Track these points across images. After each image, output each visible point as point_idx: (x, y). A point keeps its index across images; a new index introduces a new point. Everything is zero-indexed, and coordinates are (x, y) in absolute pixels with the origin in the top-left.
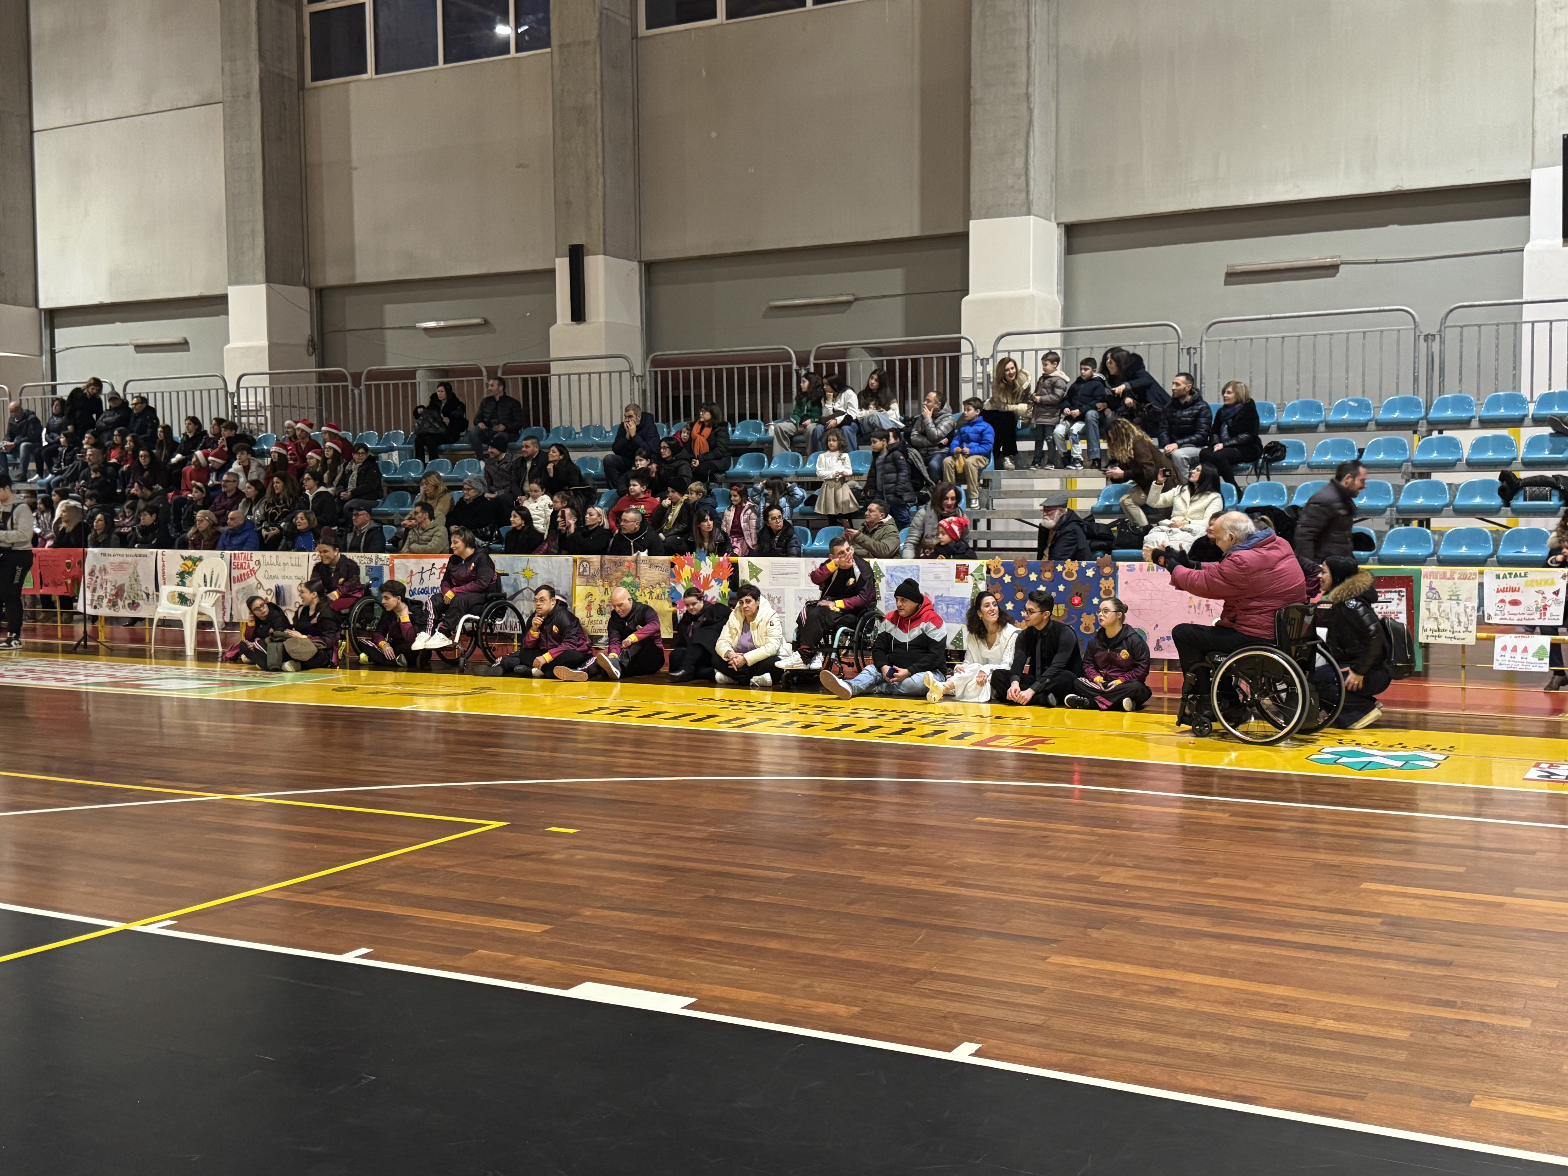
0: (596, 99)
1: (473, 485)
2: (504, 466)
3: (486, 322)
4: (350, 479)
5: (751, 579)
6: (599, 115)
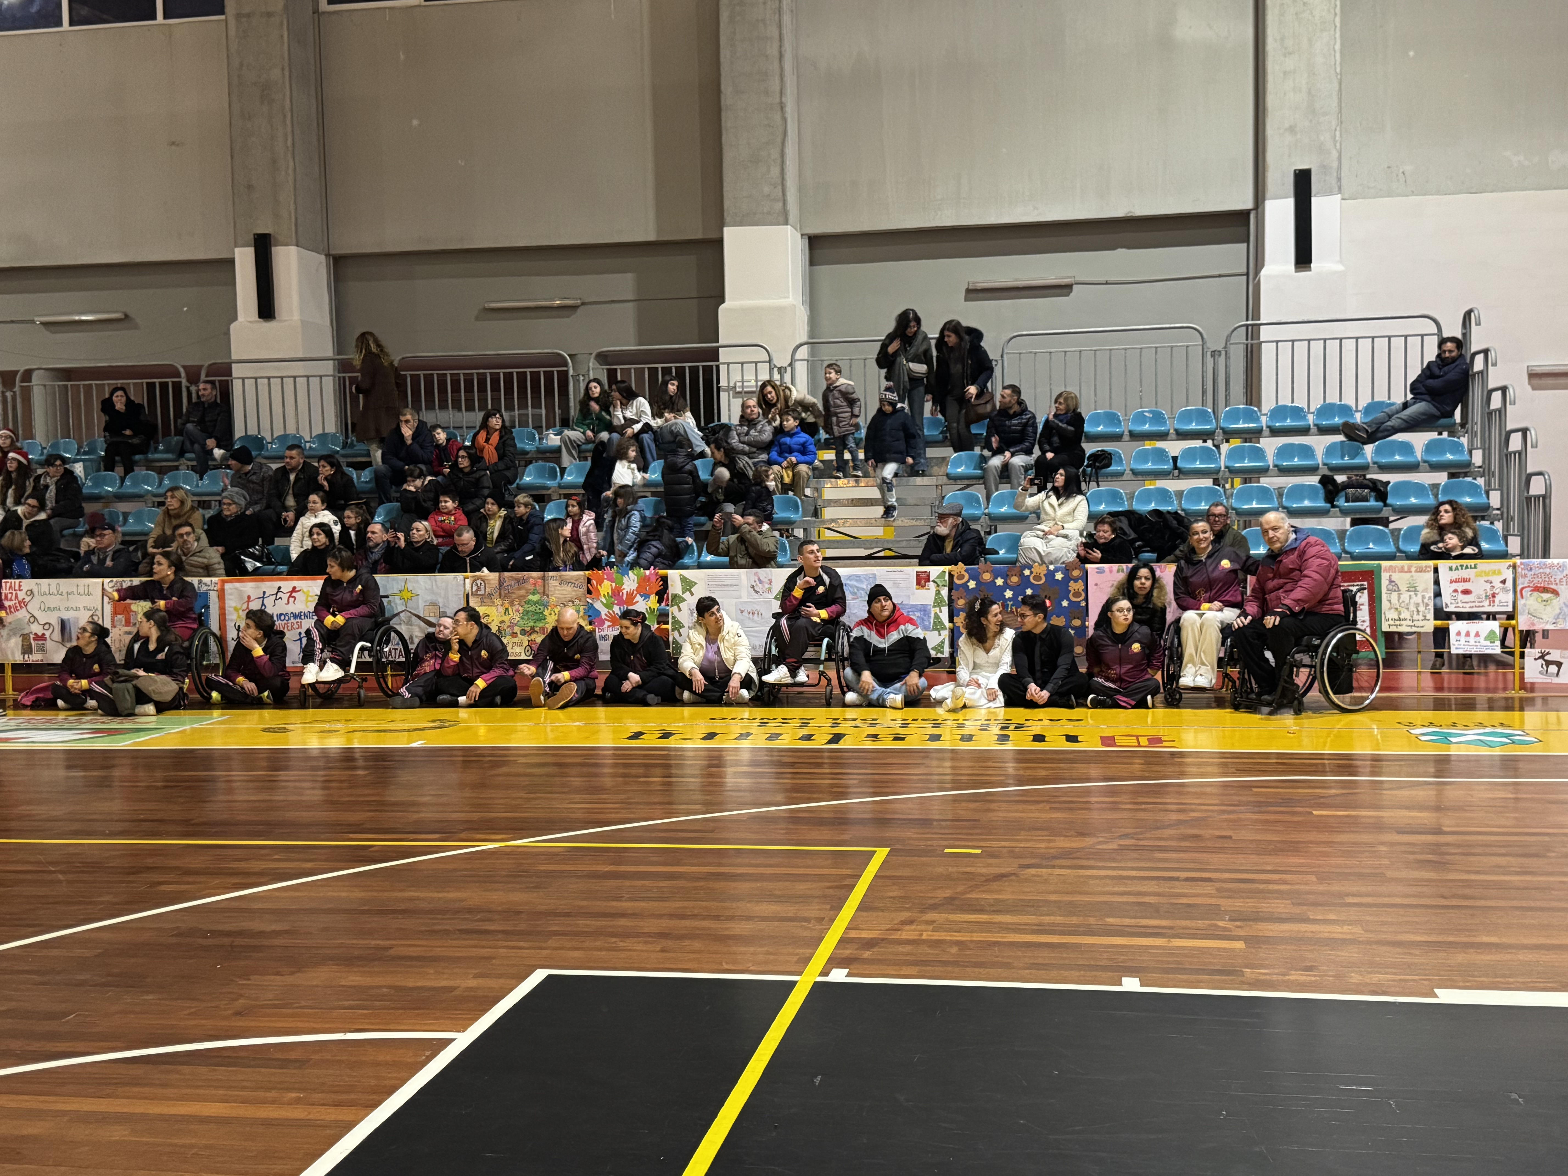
1: (237, 500)
3: (126, 316)
4: (48, 496)
5: (683, 593)
6: (288, 93)
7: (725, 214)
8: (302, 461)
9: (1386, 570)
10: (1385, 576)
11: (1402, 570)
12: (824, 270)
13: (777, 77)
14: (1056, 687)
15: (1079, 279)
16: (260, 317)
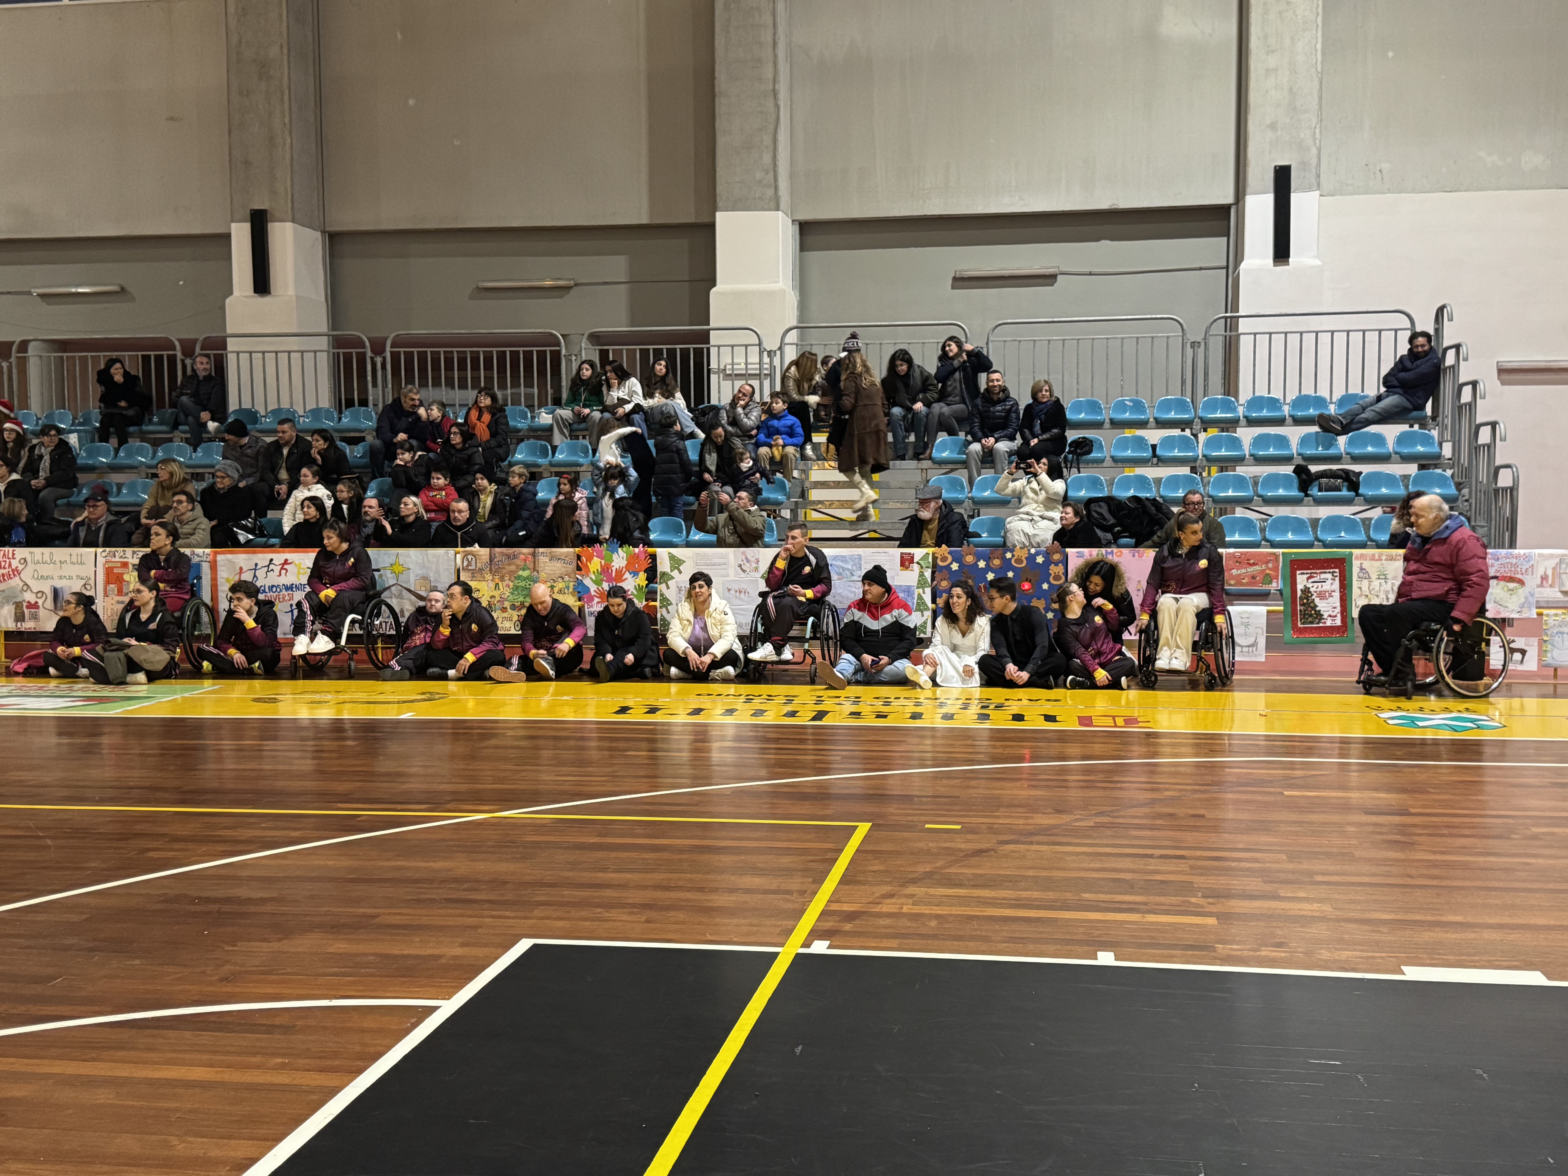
0: (282, 53)
1: (230, 473)
2: (249, 451)
3: (123, 289)
4: (42, 466)
5: (672, 571)
6: (286, 70)
7: (718, 199)
8: (294, 434)
9: (1357, 558)
10: (1356, 564)
11: (1373, 558)
12: (814, 256)
13: (771, 64)
14: (1035, 668)
15: (1064, 269)
16: (255, 292)
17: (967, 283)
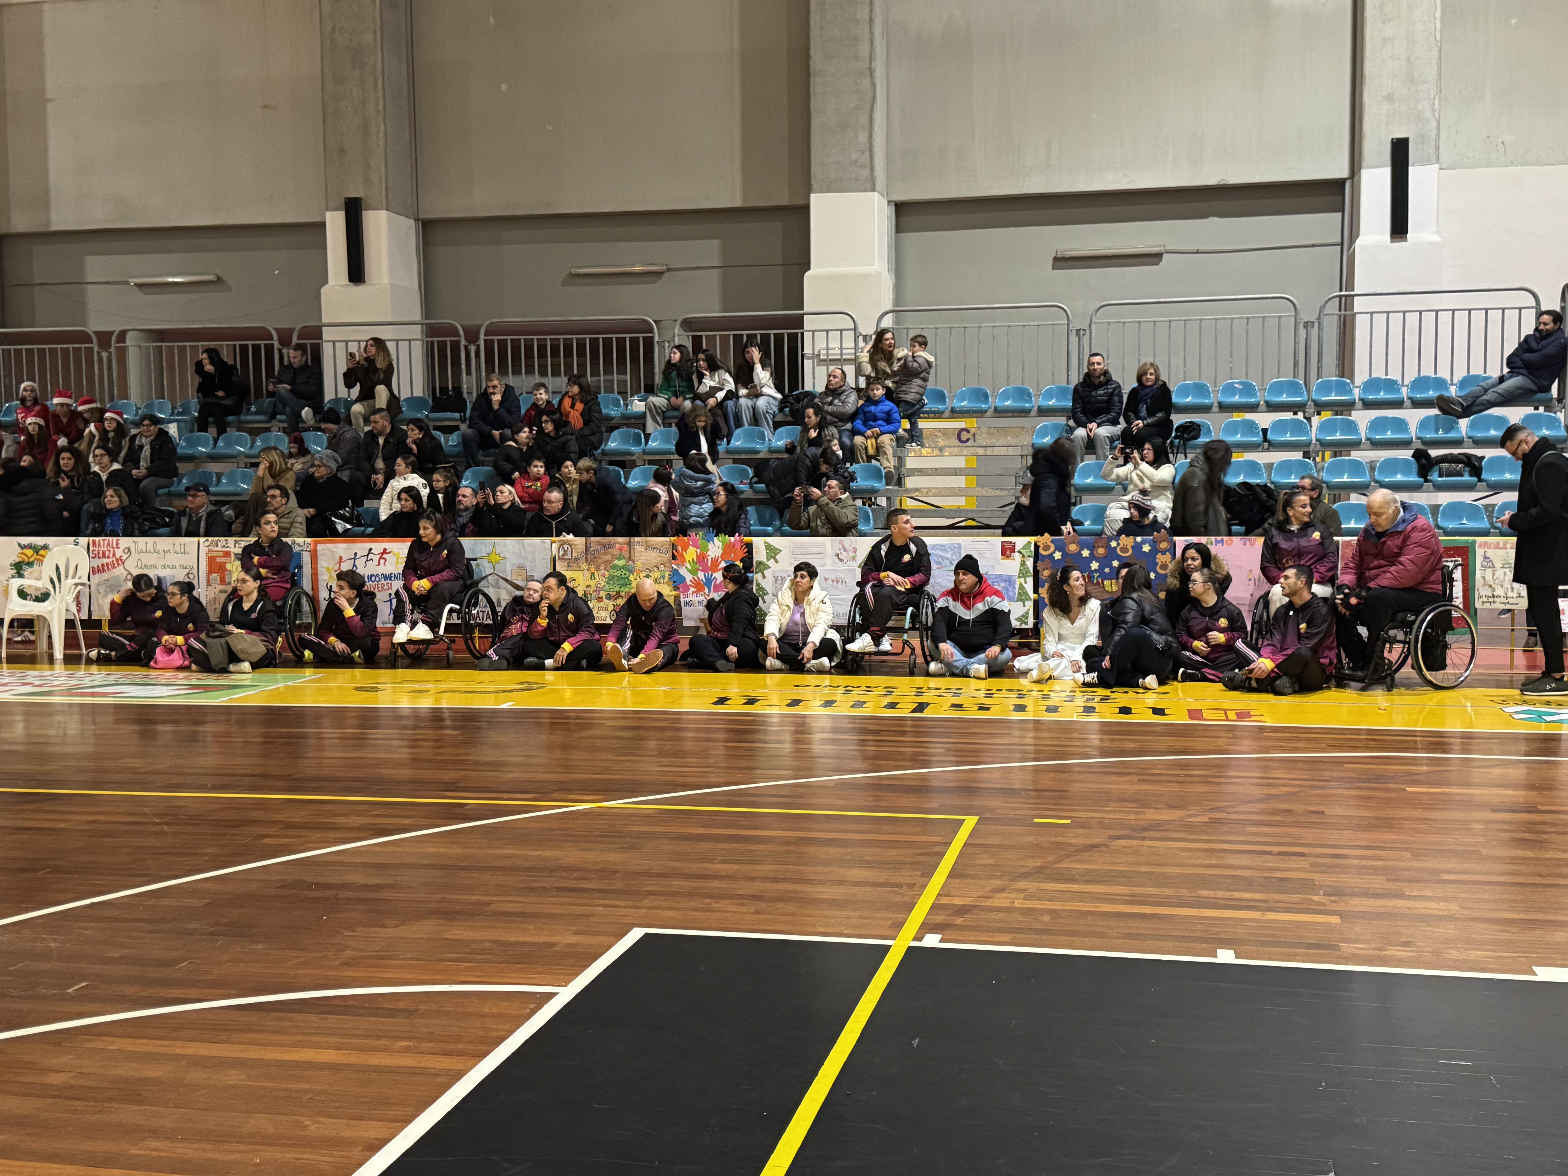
0: (375, 40)
1: (325, 462)
3: (219, 279)
4: (142, 455)
5: (768, 560)
6: (380, 57)
7: (813, 181)
8: (389, 424)
9: (1480, 546)
10: (1479, 553)
11: (1497, 546)
12: (910, 237)
13: (867, 42)
15: (1170, 248)
16: (350, 281)
17: (1069, 263)
